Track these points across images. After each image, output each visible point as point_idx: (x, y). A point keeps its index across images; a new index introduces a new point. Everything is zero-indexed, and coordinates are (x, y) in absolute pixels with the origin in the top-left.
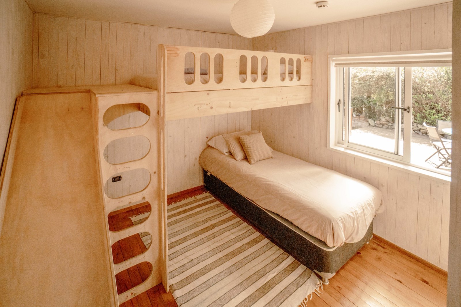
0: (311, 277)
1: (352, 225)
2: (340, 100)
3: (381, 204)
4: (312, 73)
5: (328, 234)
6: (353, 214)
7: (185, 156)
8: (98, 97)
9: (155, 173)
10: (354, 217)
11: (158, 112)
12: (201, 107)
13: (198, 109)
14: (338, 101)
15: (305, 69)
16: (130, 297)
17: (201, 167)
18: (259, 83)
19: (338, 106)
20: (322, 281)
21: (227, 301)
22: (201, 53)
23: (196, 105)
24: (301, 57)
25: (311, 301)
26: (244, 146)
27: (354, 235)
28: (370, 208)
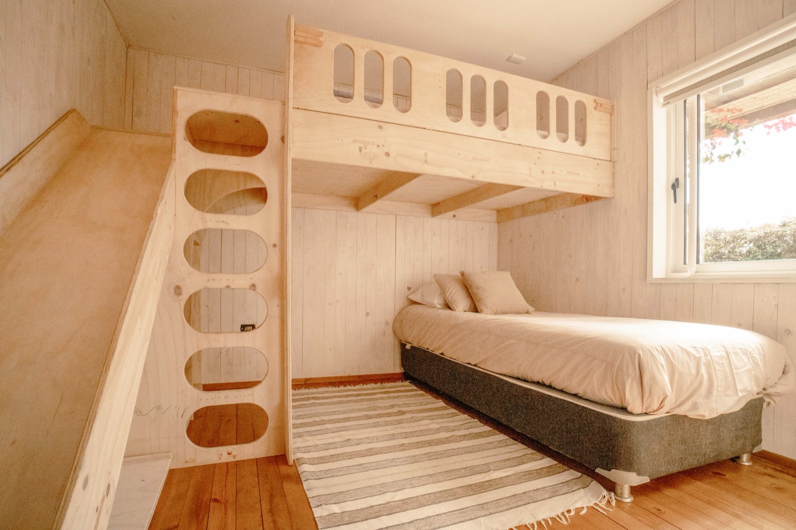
0: (589, 486)
1: (694, 372)
2: (677, 180)
3: (783, 373)
4: (613, 135)
5: (627, 380)
6: (698, 352)
7: (367, 314)
8: (176, 90)
9: (275, 246)
10: (700, 358)
11: (283, 139)
12: (365, 149)
13: (360, 151)
14: (673, 180)
15: (596, 123)
16: (226, 459)
17: (396, 340)
18: (489, 129)
19: (672, 191)
20: (615, 493)
21: (394, 489)
22: (367, 50)
23: (355, 141)
24: (588, 100)
25: (583, 517)
26: (471, 286)
27: (699, 398)
28: (748, 359)
